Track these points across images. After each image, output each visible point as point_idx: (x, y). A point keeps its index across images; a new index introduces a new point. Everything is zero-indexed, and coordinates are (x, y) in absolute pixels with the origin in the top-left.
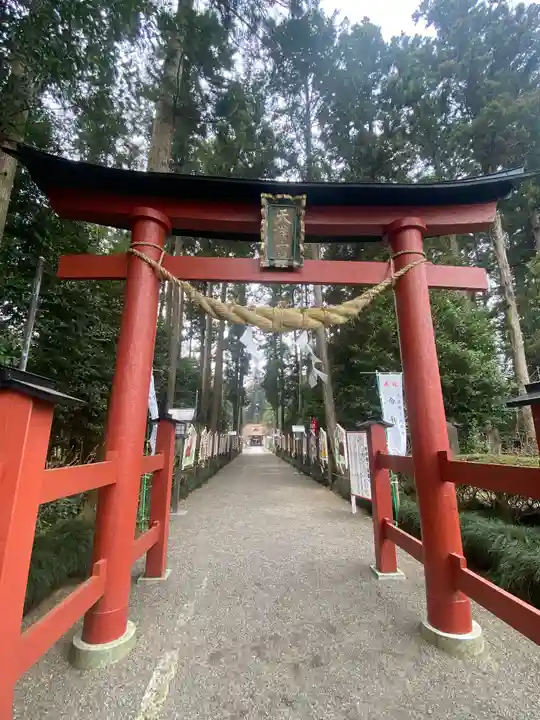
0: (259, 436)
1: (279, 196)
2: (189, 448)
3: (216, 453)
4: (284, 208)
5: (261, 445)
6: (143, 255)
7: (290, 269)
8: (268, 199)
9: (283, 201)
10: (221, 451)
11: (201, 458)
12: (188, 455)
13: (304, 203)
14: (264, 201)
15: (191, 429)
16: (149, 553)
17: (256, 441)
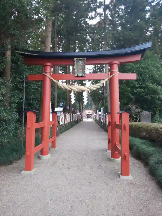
0: (90, 115)
1: (79, 58)
2: (62, 119)
3: (72, 120)
4: (80, 61)
5: (91, 118)
6: (47, 75)
7: (82, 76)
8: (76, 59)
9: (80, 59)
10: (74, 120)
11: (66, 122)
12: (62, 121)
13: (85, 59)
14: (75, 60)
15: (62, 113)
16: (52, 142)
17: (89, 116)
